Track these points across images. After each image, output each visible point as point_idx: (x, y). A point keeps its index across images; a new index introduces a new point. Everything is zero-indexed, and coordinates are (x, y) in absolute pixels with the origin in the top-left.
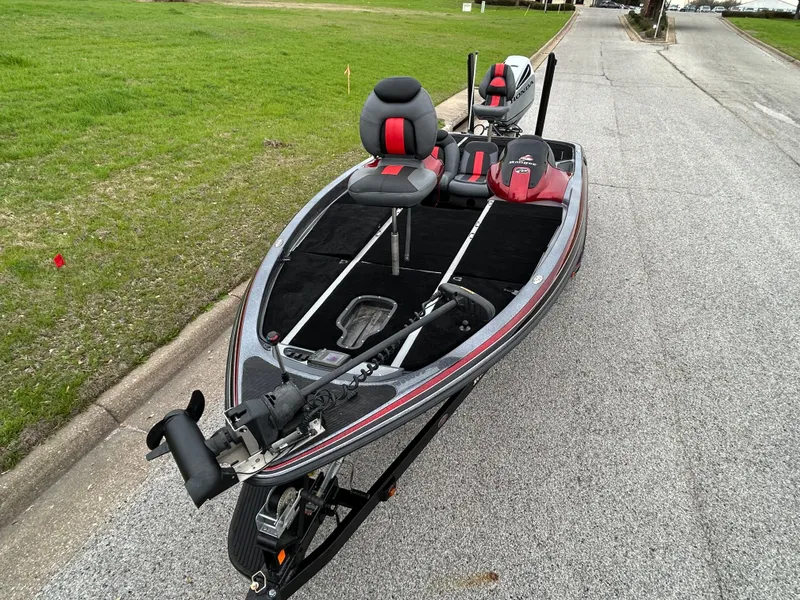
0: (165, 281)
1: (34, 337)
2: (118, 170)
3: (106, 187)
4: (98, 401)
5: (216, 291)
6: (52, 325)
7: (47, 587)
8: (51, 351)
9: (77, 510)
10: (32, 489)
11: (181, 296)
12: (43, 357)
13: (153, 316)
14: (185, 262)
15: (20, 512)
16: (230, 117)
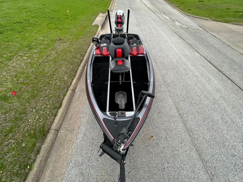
0: (50, 90)
1: (21, 118)
2: (13, 56)
3: (13, 63)
4: (51, 128)
5: (66, 90)
6: (25, 113)
7: (66, 175)
8: (29, 120)
9: (62, 156)
10: (47, 156)
11: (57, 94)
12: (29, 123)
13: (53, 101)
14: (52, 83)
15: (47, 162)
16: (39, 31)
